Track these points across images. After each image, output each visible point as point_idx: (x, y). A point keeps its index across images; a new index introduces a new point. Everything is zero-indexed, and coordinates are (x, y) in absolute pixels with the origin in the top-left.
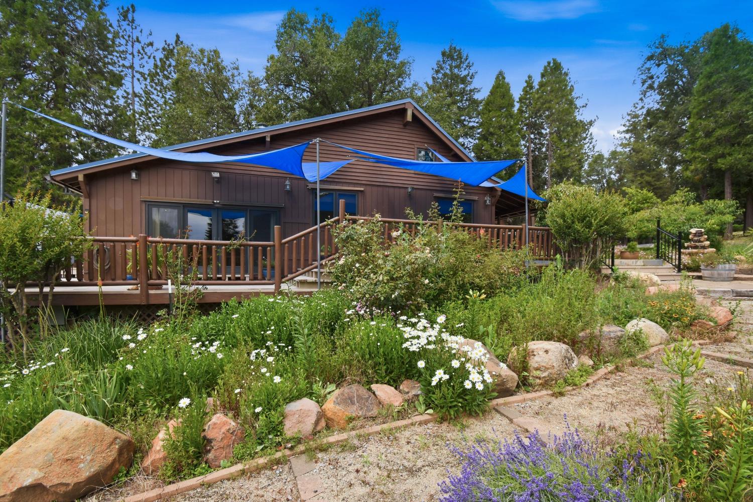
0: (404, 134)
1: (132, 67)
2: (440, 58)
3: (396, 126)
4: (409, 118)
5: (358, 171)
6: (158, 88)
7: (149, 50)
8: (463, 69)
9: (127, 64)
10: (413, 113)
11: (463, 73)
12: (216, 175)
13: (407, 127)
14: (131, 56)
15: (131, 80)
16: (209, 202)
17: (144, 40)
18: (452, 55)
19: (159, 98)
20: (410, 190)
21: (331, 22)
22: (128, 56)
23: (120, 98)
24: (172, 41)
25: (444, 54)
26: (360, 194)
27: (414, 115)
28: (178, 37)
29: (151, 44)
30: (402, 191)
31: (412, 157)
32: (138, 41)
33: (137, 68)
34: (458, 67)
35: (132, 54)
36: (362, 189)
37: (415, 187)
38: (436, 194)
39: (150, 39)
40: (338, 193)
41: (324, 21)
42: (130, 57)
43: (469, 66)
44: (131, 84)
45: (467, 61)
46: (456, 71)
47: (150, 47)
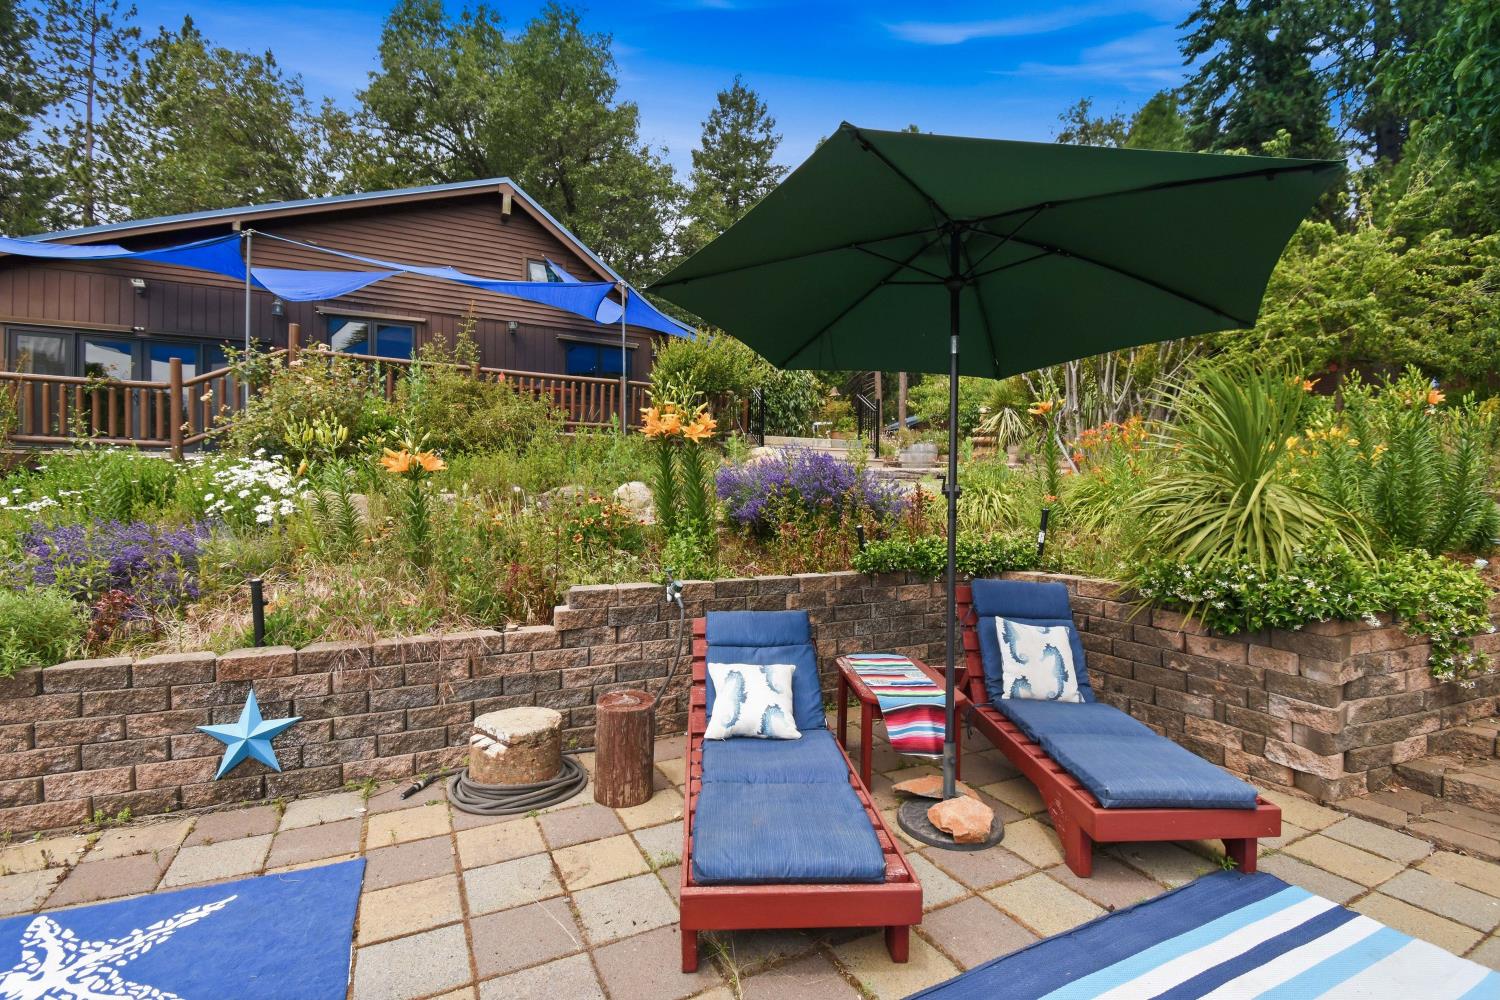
0: (501, 234)
1: (89, 73)
2: (718, 107)
3: (488, 220)
4: (506, 209)
5: (416, 289)
6: (144, 119)
7: (131, 44)
8: (756, 130)
9: (78, 66)
10: (513, 201)
11: (758, 137)
12: (140, 283)
13: (509, 224)
14: (89, 53)
15: (85, 99)
16: (125, 328)
17: (119, 23)
18: (739, 104)
19: (141, 138)
20: (512, 326)
21: (496, 20)
22: (82, 50)
23: (62, 132)
24: (176, 28)
25: (722, 99)
26: (419, 327)
27: (514, 204)
28: (189, 22)
29: (136, 33)
30: (501, 327)
31: (519, 273)
32: (105, 23)
33: (101, 75)
34: (748, 124)
35: (92, 47)
36: (423, 320)
37: (521, 321)
38: (561, 336)
39: (133, 23)
40: (376, 324)
41: (481, 17)
42: (86, 53)
43: (768, 125)
44: (85, 107)
45: (765, 116)
46: (743, 132)
47: (132, 39)
